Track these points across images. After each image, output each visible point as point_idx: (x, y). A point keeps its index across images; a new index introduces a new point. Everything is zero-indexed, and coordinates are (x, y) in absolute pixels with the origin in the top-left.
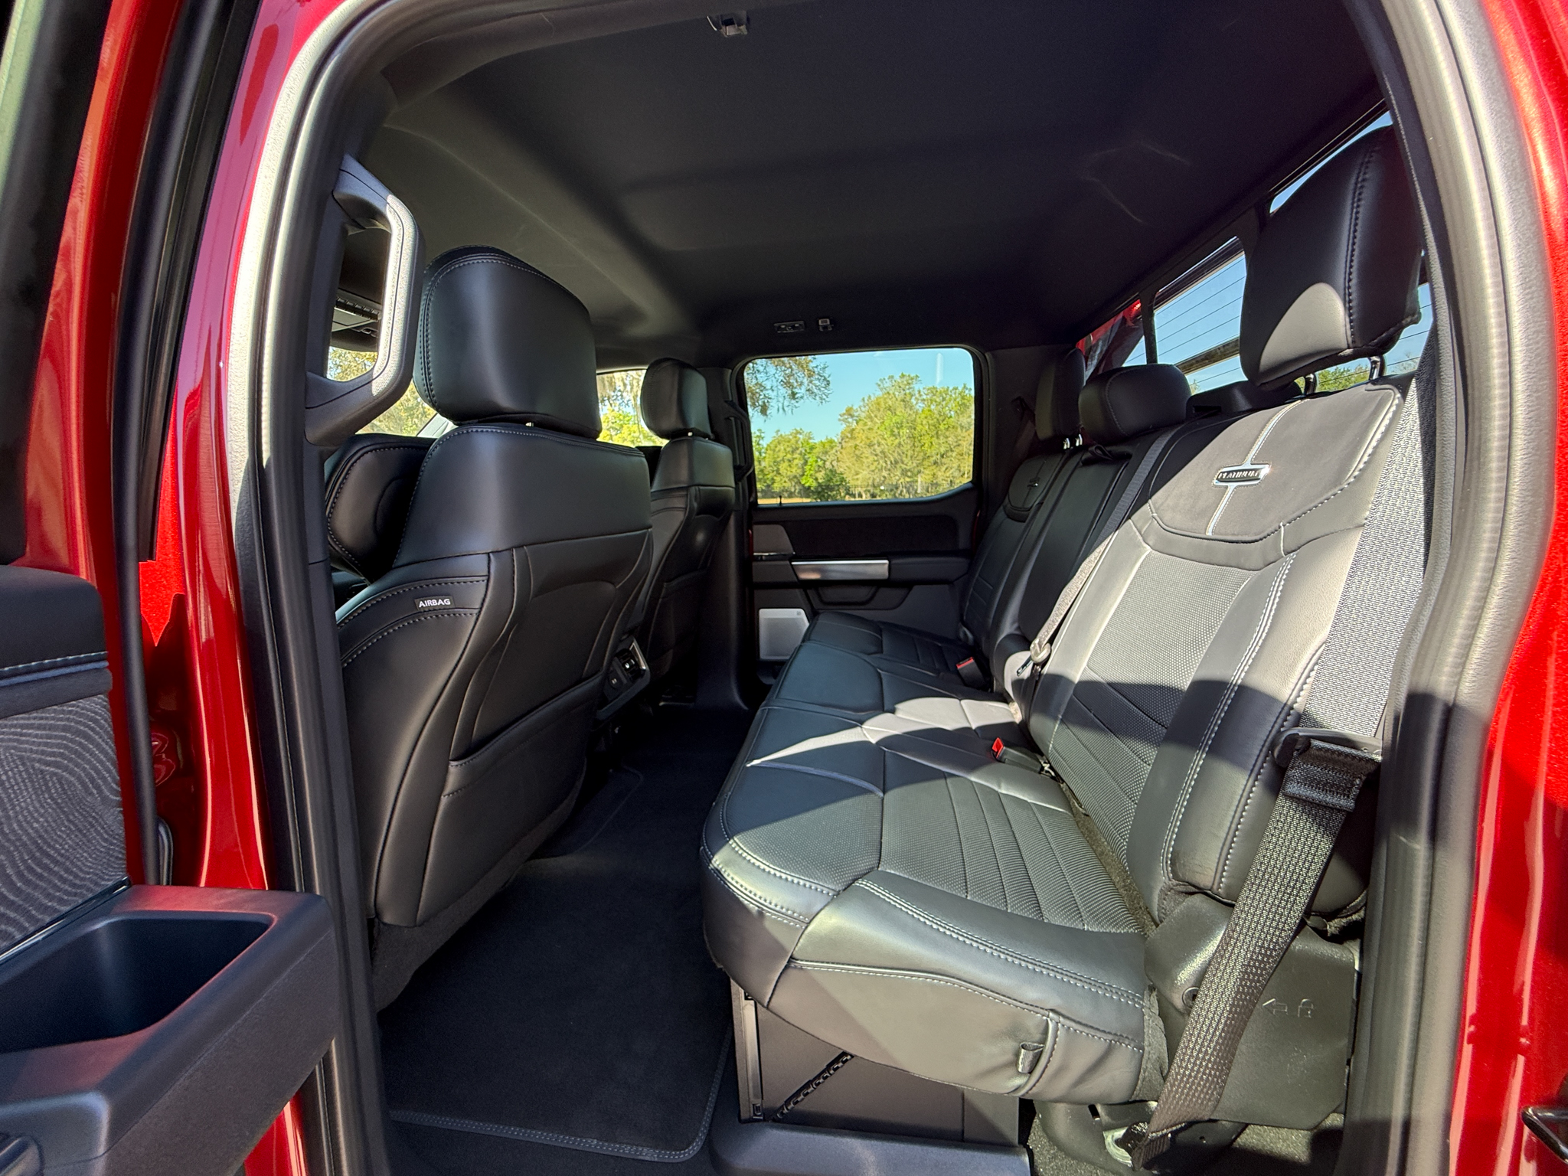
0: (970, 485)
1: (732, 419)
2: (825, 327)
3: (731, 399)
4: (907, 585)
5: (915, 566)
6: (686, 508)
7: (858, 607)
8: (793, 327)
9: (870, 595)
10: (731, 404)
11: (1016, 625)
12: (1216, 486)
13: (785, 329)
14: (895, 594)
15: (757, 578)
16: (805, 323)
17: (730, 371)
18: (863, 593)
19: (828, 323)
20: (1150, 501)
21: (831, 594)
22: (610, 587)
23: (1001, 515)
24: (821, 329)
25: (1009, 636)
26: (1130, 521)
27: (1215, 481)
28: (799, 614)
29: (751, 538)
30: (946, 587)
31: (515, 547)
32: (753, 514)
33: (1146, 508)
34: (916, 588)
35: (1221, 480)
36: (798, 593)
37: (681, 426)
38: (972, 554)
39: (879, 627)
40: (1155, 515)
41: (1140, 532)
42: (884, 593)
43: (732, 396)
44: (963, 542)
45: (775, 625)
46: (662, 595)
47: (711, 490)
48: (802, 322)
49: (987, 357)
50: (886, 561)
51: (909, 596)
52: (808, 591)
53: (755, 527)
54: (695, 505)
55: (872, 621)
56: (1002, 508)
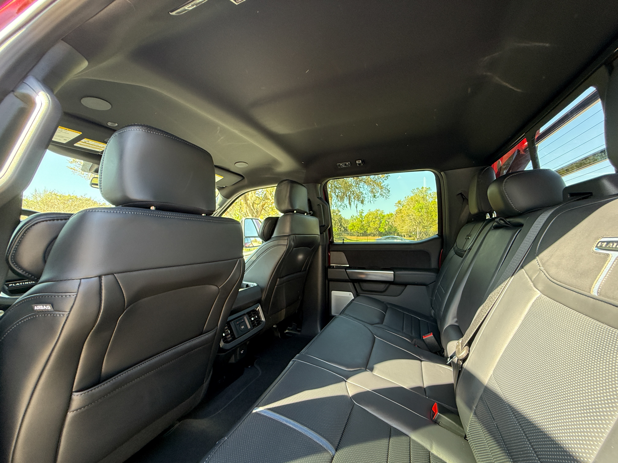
0: (437, 236)
1: (321, 205)
2: (360, 164)
3: (320, 196)
4: (405, 285)
5: (406, 275)
6: (287, 245)
7: (379, 294)
8: (346, 165)
9: (385, 289)
10: (320, 199)
11: (456, 319)
12: (596, 253)
13: (342, 166)
14: (398, 288)
15: (330, 276)
16: (351, 163)
17: (320, 185)
18: (382, 287)
19: (361, 162)
20: (537, 258)
21: (366, 286)
22: (214, 288)
23: (452, 252)
24: (358, 165)
25: (451, 326)
26: (523, 270)
27: (594, 249)
28: (350, 295)
29: (329, 257)
30: (424, 287)
31: (105, 275)
32: (330, 246)
33: (534, 262)
34: (408, 286)
35: (601, 248)
36: (350, 284)
37: (290, 208)
38: (438, 271)
39: (385, 306)
40: (542, 268)
41: (531, 280)
42: (392, 287)
43: (321, 195)
44: (434, 264)
45: (338, 299)
46: (276, 285)
47: (303, 236)
48: (349, 162)
49: (442, 174)
50: (393, 272)
51: (405, 290)
52: (355, 284)
53: (331, 252)
54: (293, 243)
55: (383, 302)
56: (453, 249)
